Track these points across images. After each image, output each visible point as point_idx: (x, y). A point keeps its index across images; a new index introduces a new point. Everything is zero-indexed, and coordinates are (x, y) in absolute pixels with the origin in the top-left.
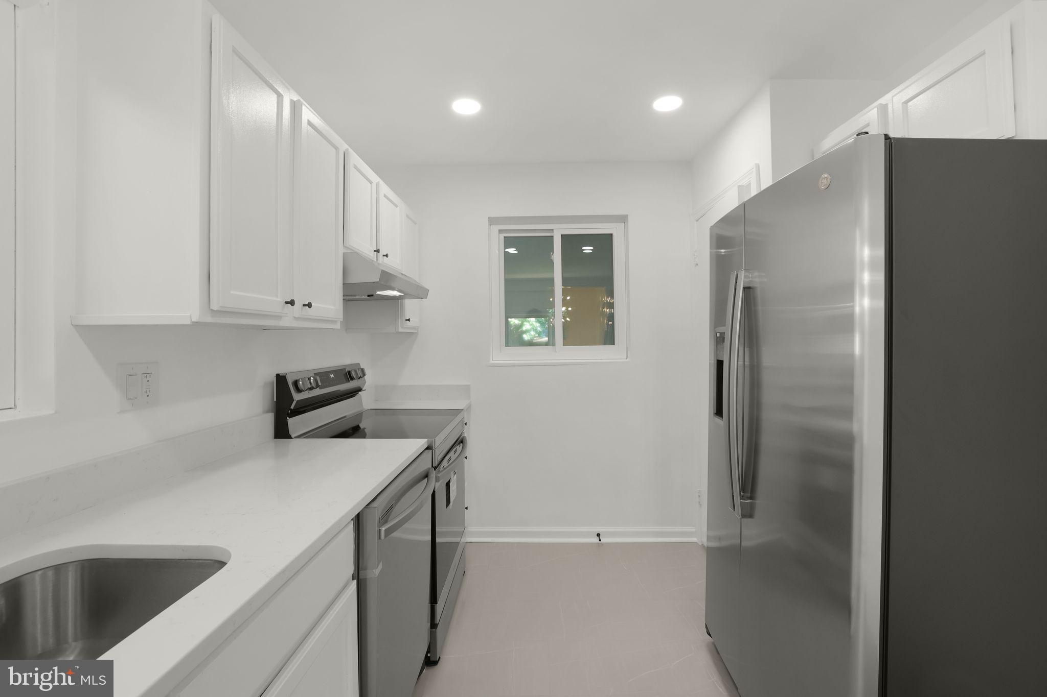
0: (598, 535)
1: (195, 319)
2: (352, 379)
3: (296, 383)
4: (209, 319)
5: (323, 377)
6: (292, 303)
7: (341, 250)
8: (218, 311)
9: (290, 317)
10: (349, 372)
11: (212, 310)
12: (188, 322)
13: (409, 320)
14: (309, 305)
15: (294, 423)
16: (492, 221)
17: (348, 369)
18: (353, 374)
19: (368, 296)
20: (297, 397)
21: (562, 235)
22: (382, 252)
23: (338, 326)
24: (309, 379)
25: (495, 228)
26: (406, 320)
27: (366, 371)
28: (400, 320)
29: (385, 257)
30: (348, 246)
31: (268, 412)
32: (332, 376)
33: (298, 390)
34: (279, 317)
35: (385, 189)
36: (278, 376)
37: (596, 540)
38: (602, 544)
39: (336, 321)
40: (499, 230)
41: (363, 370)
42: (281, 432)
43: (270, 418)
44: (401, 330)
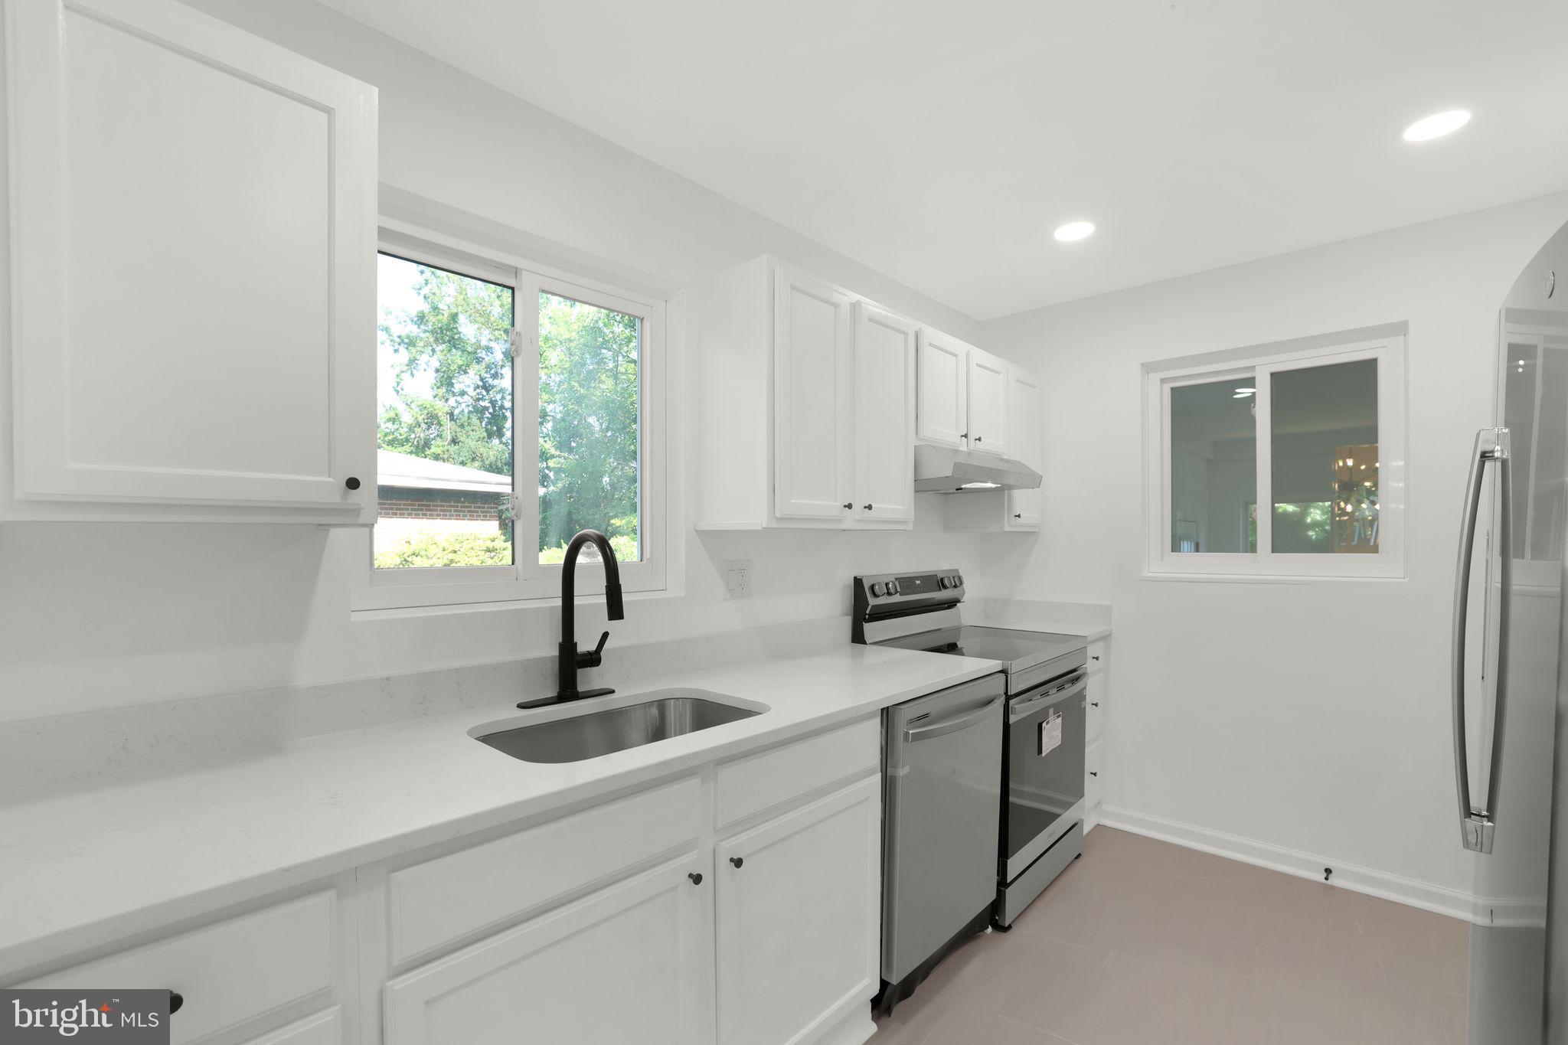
0: (1328, 871)
1: (764, 526)
2: (945, 587)
3: (872, 587)
4: (775, 525)
5: (907, 583)
6: (849, 506)
7: (913, 442)
8: (781, 518)
9: (850, 520)
10: (942, 580)
11: (777, 518)
12: (760, 528)
13: (1019, 516)
14: (870, 507)
15: (871, 629)
16: (1148, 368)
17: (940, 575)
18: (946, 582)
19: (957, 490)
20: (873, 602)
21: (1272, 374)
22: (972, 436)
23: (910, 527)
24: (887, 584)
25: (1155, 377)
26: (1016, 516)
27: (964, 580)
28: (1006, 517)
29: (977, 441)
30: (922, 437)
31: (846, 615)
32: (918, 582)
33: (875, 595)
34: (840, 521)
35: (979, 355)
36: (855, 578)
37: (1320, 877)
38: (1333, 888)
39: (907, 522)
40: (1161, 379)
41: (960, 578)
42: (858, 637)
43: (847, 622)
44: (1007, 529)
